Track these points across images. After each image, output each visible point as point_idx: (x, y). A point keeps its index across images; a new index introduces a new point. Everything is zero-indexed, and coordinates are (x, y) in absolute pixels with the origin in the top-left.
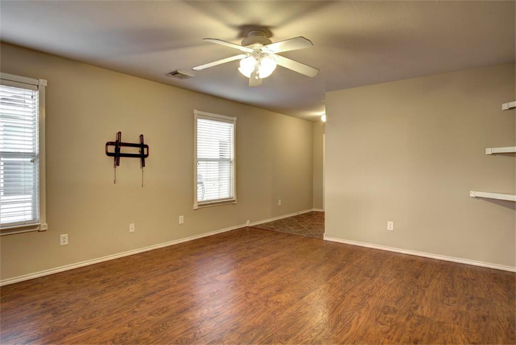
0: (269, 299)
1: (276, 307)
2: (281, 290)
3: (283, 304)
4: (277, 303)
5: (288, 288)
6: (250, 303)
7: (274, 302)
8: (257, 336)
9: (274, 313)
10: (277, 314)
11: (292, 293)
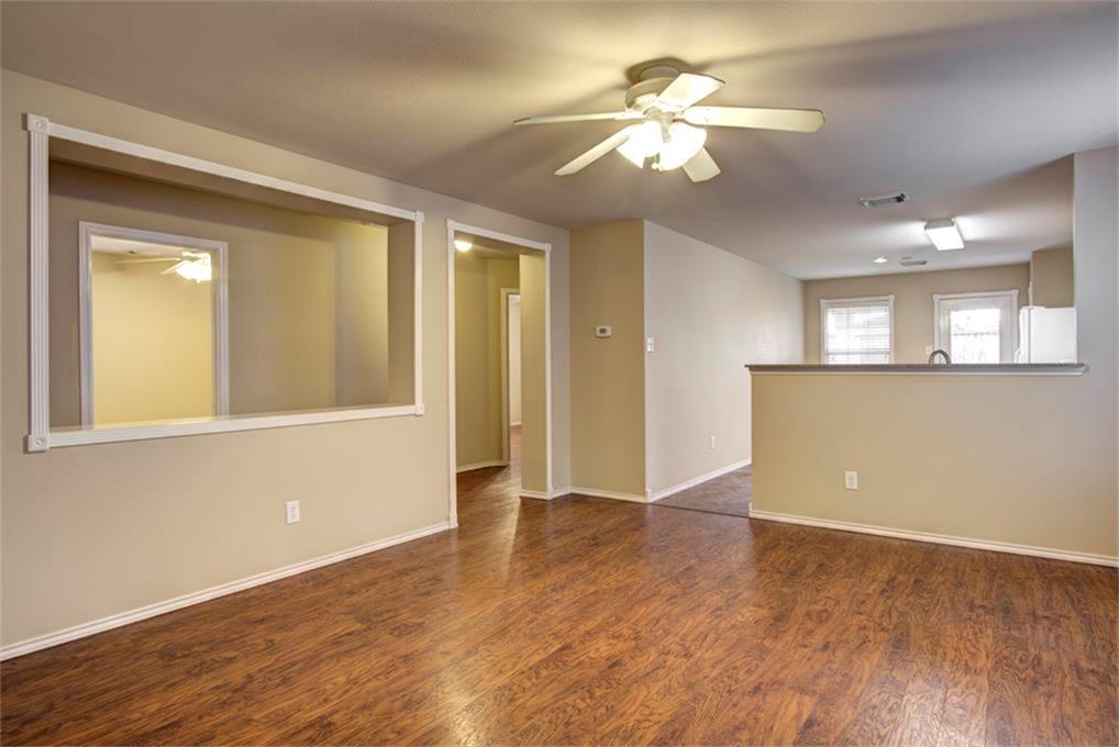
0: (633, 643)
1: (616, 628)
2: (609, 667)
3: (603, 635)
4: (617, 637)
5: (593, 672)
6: (669, 634)
7: (622, 639)
8: (637, 592)
9: (619, 620)
10: (613, 619)
11: (582, 658)
